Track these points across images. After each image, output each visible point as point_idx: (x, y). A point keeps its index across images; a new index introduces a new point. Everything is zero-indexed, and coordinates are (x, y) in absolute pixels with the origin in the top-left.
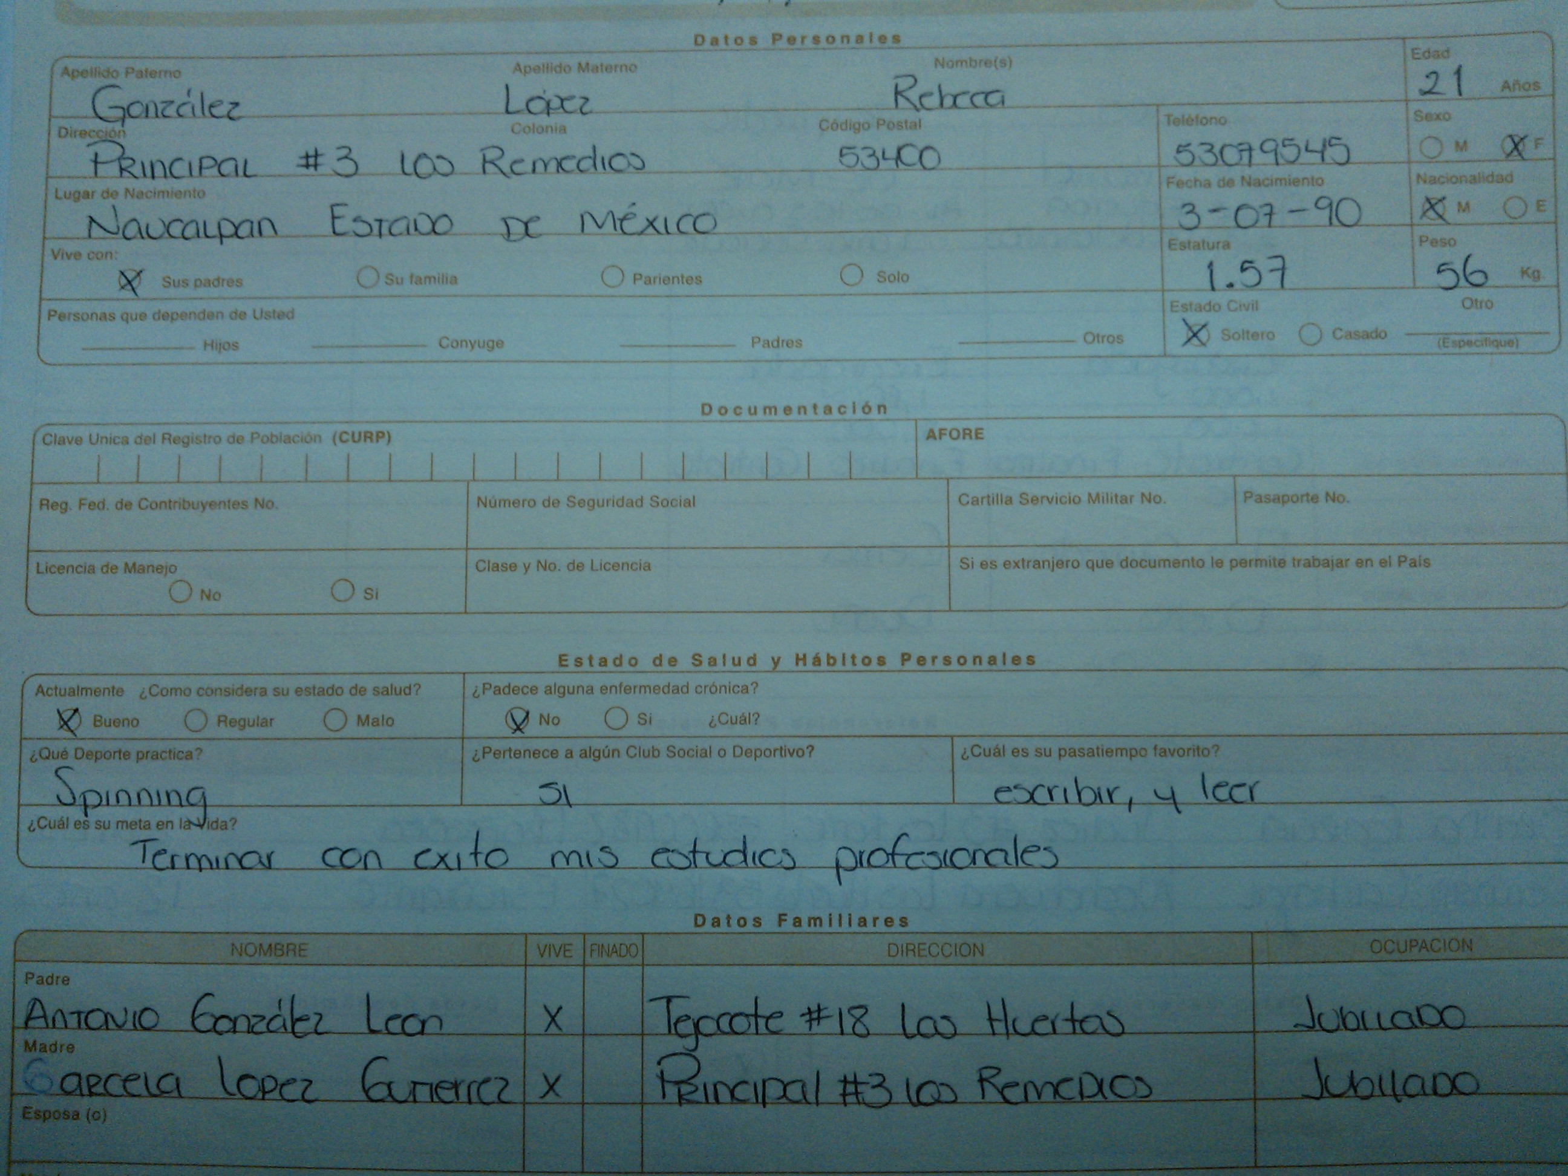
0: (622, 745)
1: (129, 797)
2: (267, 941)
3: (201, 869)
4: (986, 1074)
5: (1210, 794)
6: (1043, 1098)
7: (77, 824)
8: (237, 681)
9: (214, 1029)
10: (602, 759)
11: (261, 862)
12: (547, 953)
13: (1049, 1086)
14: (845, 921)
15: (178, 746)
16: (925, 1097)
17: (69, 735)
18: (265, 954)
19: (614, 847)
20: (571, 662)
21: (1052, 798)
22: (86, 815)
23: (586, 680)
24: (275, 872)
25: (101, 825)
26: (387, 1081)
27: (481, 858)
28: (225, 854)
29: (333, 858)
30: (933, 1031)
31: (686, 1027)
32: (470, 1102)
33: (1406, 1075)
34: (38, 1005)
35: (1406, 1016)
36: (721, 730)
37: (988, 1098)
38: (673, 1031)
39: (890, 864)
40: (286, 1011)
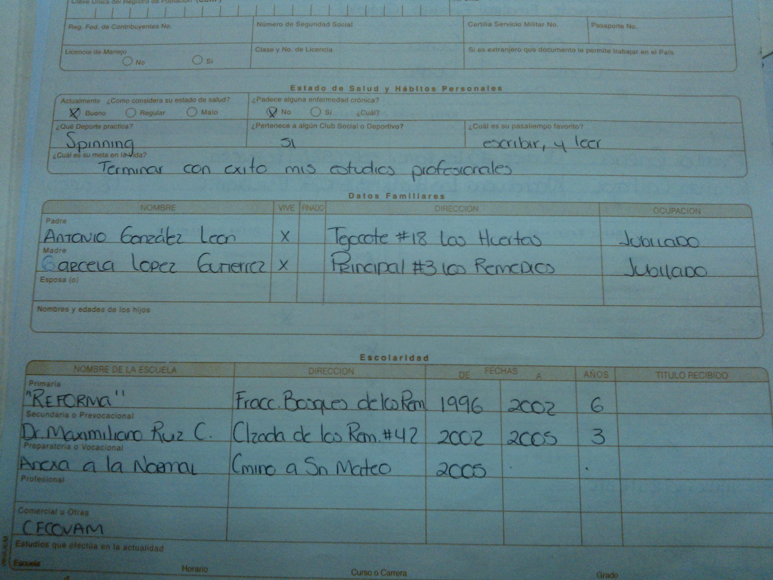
0: (318, 123)
1: (99, 144)
2: (157, 204)
3: (129, 174)
4: (479, 262)
5: (579, 145)
6: (505, 272)
7: (75, 155)
8: (150, 97)
9: (131, 242)
10: (309, 128)
11: (156, 171)
12: (283, 208)
13: (508, 267)
14: (416, 196)
15: (122, 123)
16: (452, 270)
17: (75, 119)
18: (156, 209)
19: (314, 165)
20: (296, 88)
21: (509, 145)
22: (79, 152)
23: (301, 96)
24: (164, 175)
25: (85, 156)
26: (209, 263)
27: (254, 169)
28: (140, 168)
29: (189, 169)
30: (455, 243)
31: (345, 241)
32: (247, 272)
33: (673, 268)
34: (51, 232)
35: (671, 241)
36: (362, 117)
37: (479, 272)
38: (339, 242)
39: (437, 173)
40: (164, 234)
